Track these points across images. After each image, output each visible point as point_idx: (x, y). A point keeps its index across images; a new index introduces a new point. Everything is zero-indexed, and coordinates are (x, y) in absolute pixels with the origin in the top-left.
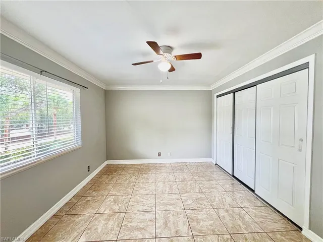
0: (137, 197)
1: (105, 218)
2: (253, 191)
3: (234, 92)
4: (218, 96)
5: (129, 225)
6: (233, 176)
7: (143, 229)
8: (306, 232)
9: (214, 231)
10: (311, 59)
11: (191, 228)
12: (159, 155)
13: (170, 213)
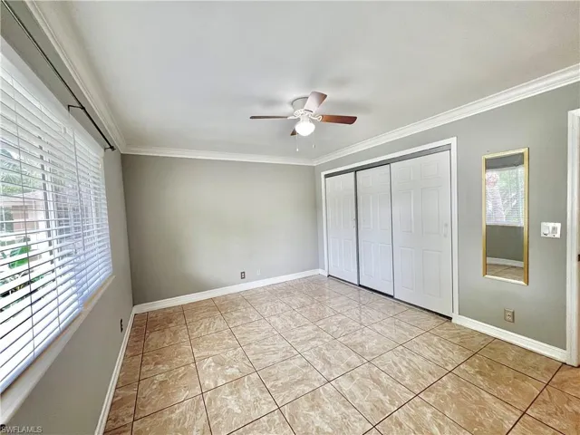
0: (253, 346)
1: (227, 391)
2: (392, 297)
3: (356, 170)
4: (327, 176)
5: (279, 383)
6: (360, 286)
7: (303, 380)
8: (458, 319)
9: (384, 348)
10: (453, 141)
11: (361, 356)
12: (243, 275)
13: (321, 349)
